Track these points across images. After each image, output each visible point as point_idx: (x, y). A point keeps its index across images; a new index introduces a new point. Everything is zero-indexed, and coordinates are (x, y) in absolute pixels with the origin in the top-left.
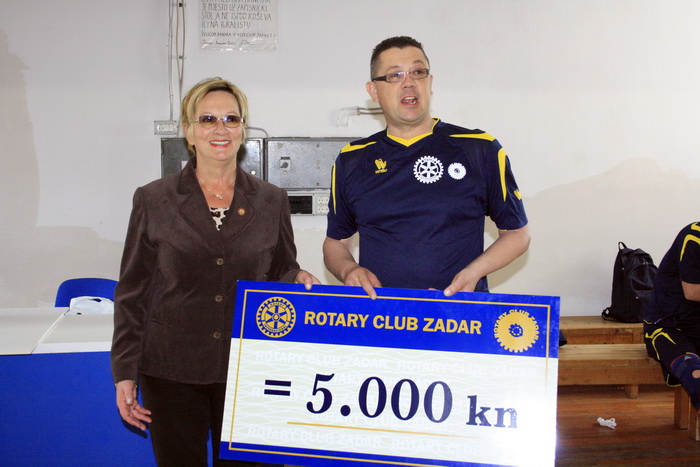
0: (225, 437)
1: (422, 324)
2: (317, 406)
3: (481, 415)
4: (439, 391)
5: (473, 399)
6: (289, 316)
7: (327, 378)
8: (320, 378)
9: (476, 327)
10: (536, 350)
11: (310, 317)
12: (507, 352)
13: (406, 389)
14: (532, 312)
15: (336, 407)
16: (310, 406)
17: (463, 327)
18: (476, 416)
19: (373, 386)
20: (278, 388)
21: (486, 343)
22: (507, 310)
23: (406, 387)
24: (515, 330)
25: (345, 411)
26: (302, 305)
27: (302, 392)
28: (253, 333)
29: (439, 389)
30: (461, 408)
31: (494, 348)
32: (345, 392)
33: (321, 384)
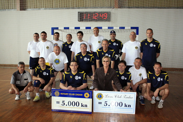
0: (52, 109)
1: (75, 94)
2: (63, 105)
3: (83, 106)
4: (78, 103)
5: (82, 104)
6: (59, 93)
7: (64, 101)
8: (63, 101)
9: (82, 95)
10: (89, 98)
11: (61, 94)
12: (86, 98)
13: (74, 103)
14: (89, 93)
15: (65, 105)
16: (62, 105)
17: (80, 95)
18: (82, 106)
19: (70, 102)
20: (58, 102)
21: (83, 97)
22: (85, 93)
23: (74, 102)
24: (87, 95)
25: (66, 105)
26: (60, 92)
27: (61, 103)
28: (54, 96)
29: (78, 102)
30: (80, 105)
31: (84, 97)
32: (66, 103)
33: (63, 102)
